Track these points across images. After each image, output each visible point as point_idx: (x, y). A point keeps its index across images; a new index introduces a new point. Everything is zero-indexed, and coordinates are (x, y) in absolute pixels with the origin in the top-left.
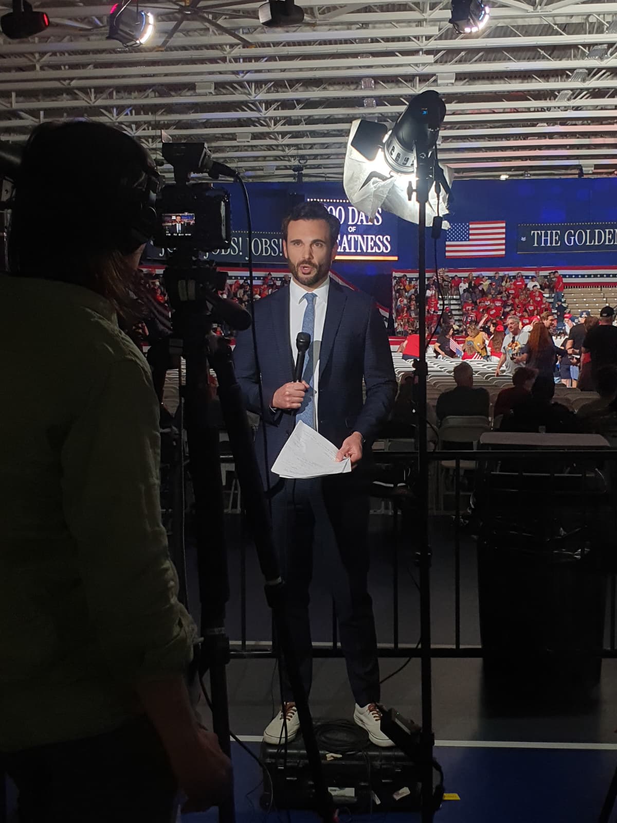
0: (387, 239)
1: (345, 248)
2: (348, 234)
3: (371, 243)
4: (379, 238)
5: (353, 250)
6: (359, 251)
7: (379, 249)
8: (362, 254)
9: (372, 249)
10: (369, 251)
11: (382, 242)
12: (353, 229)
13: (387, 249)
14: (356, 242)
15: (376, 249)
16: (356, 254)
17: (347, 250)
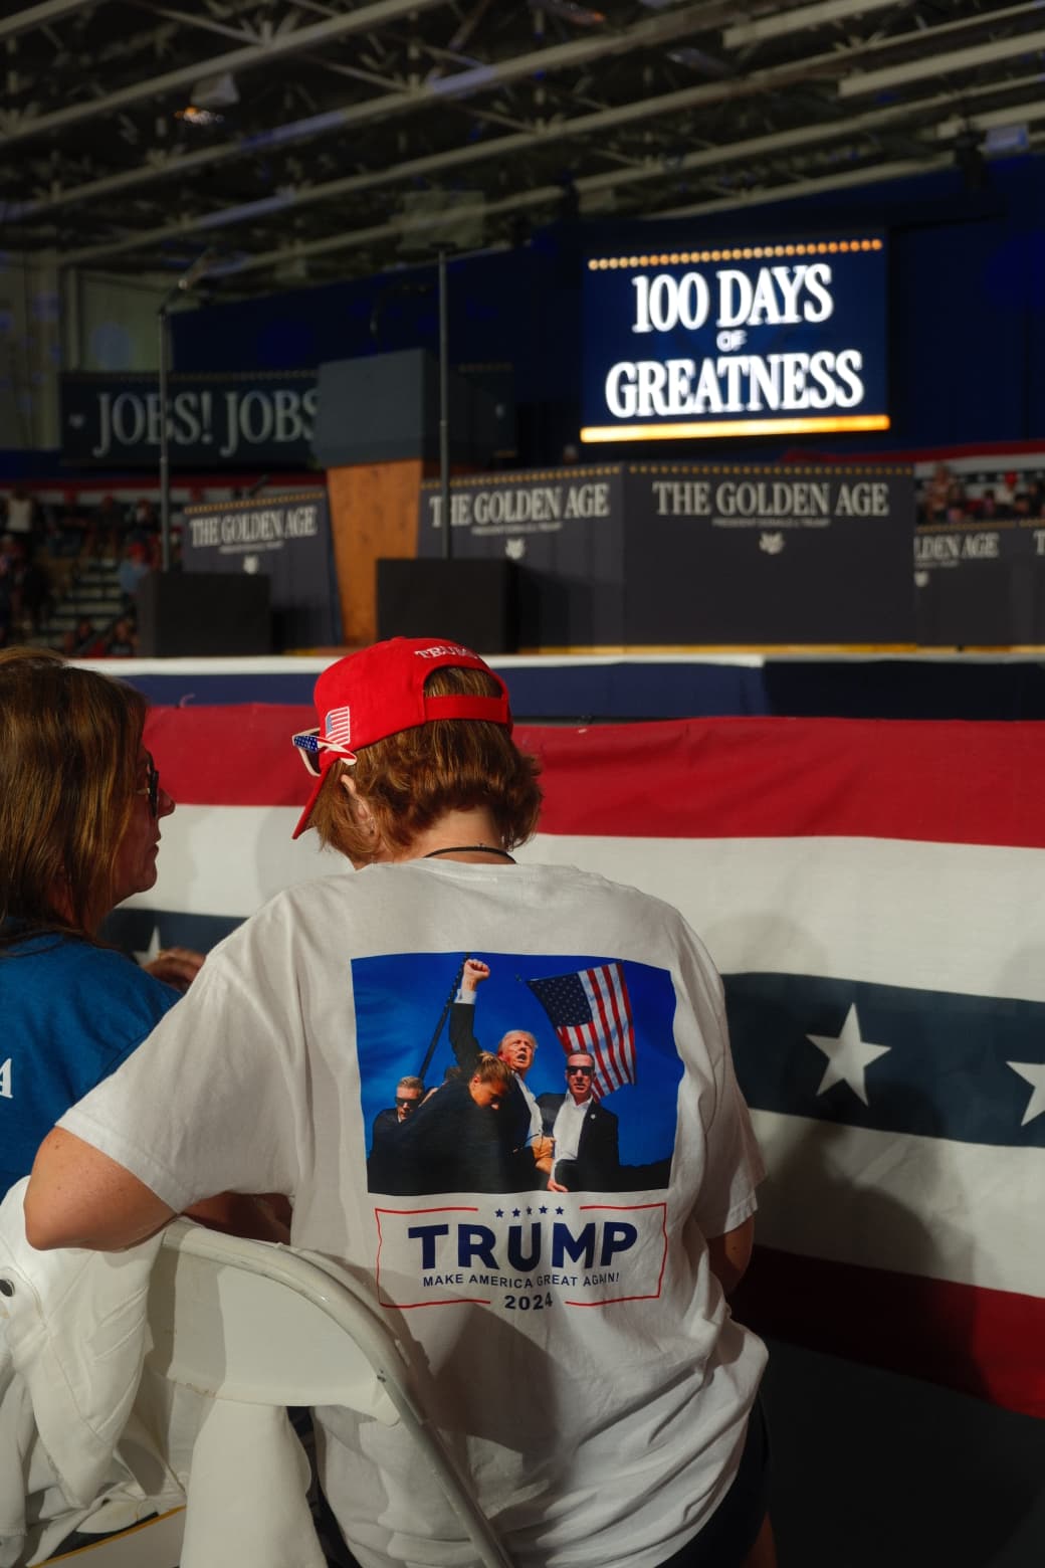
0: (849, 364)
1: (707, 402)
2: (716, 354)
3: (795, 380)
4: (823, 365)
5: (734, 405)
6: (754, 405)
7: (823, 393)
8: (766, 413)
9: (798, 395)
10: (790, 403)
11: (834, 375)
12: (735, 340)
13: (849, 392)
14: (745, 381)
15: (811, 399)
16: (745, 416)
17: (717, 406)
